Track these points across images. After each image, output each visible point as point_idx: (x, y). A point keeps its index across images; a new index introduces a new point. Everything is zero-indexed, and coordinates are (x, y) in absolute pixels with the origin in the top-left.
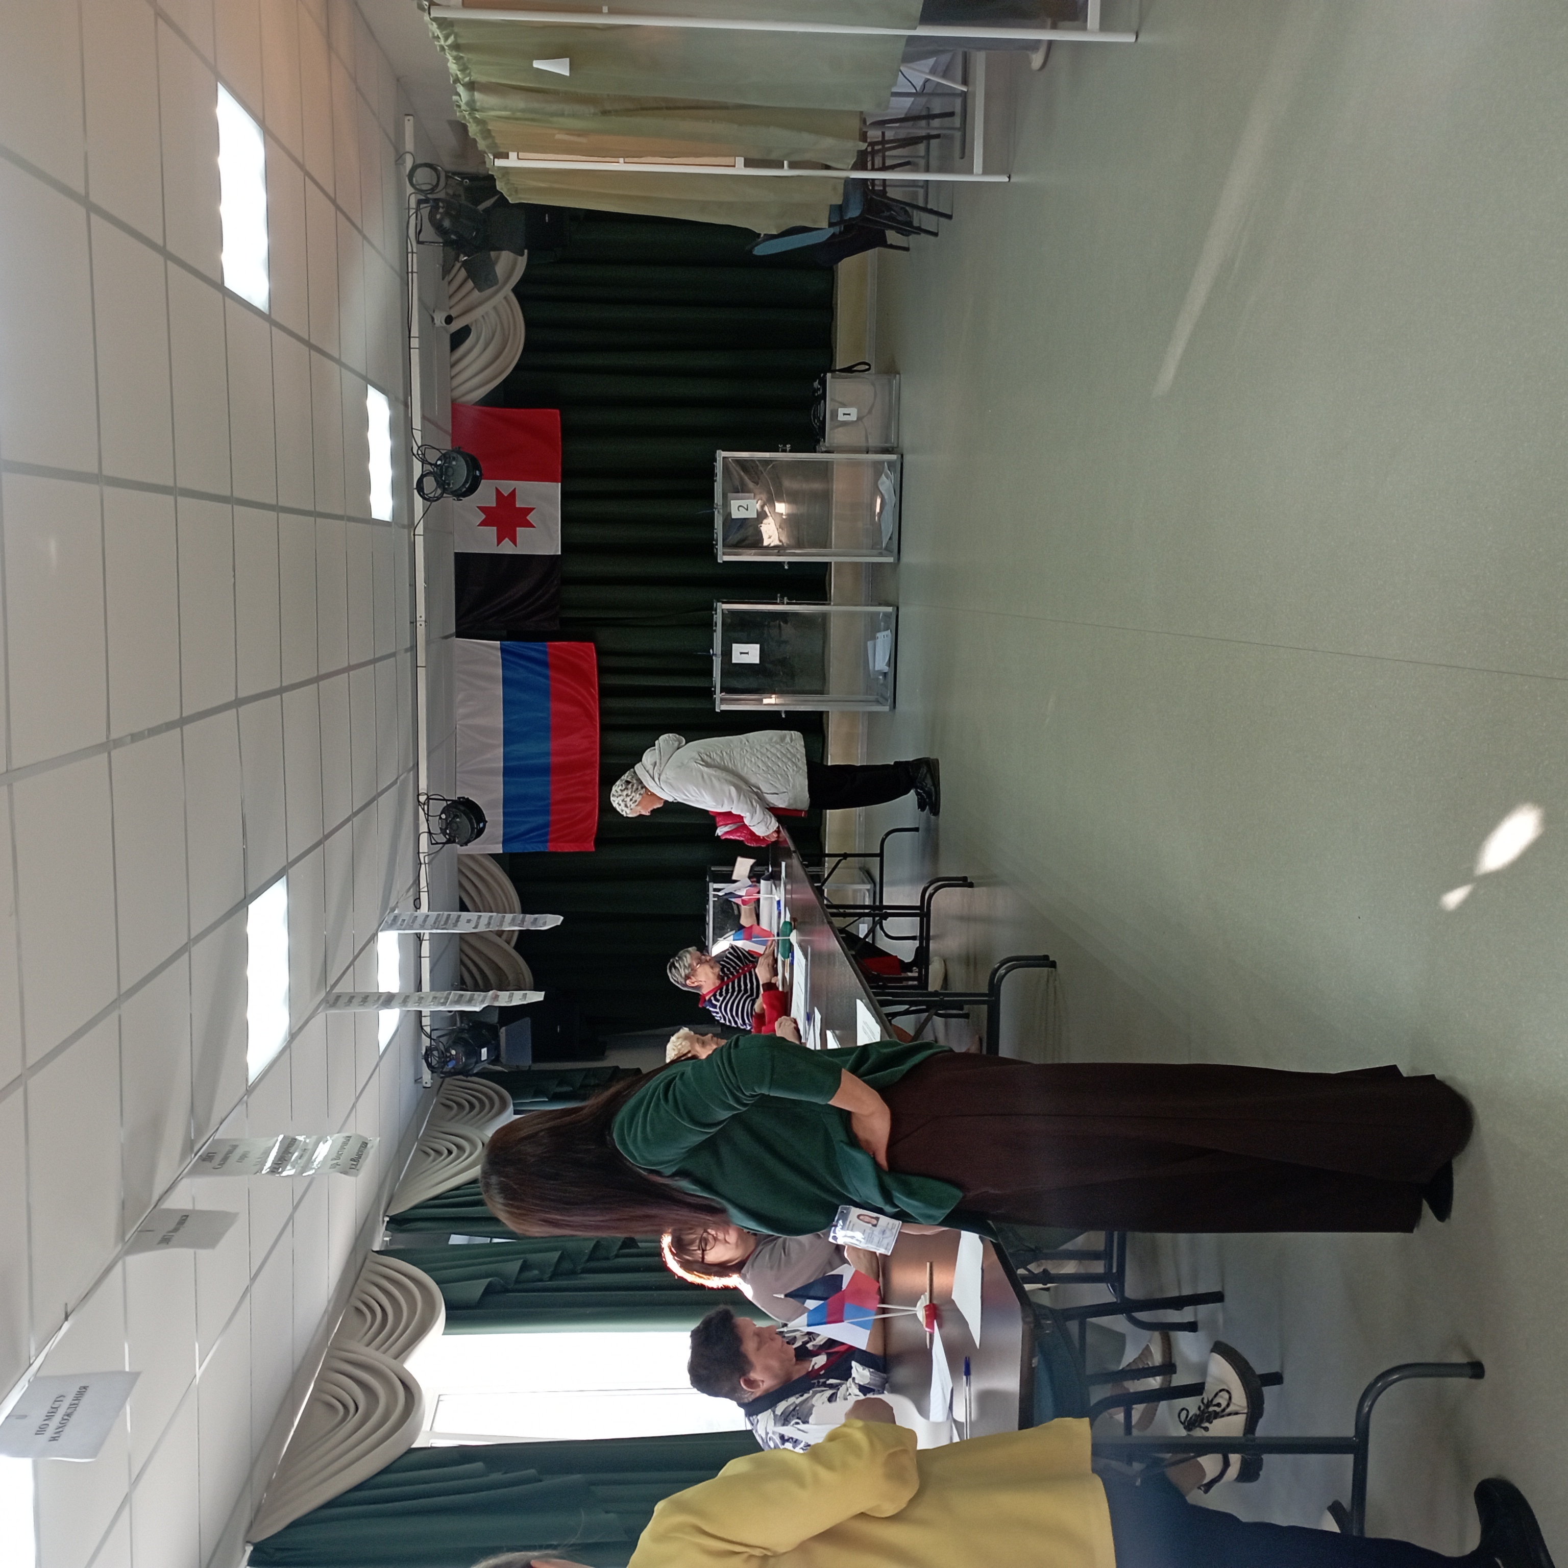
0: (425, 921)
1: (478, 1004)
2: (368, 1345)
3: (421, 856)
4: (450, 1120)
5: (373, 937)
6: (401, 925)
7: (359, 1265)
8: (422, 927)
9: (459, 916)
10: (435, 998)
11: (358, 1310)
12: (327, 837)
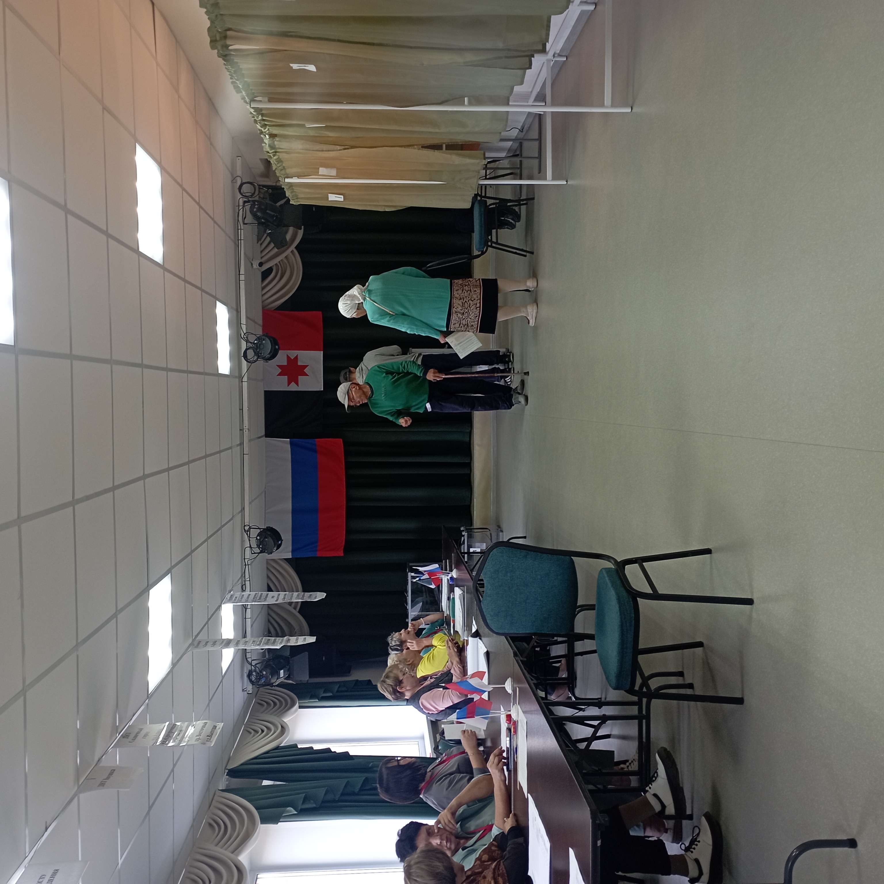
0: (248, 597)
1: (278, 645)
2: (216, 845)
3: (246, 560)
4: (262, 713)
5: (219, 607)
6: (235, 600)
7: (211, 799)
8: (247, 601)
9: (268, 594)
10: (254, 641)
11: (210, 825)
12: (193, 551)
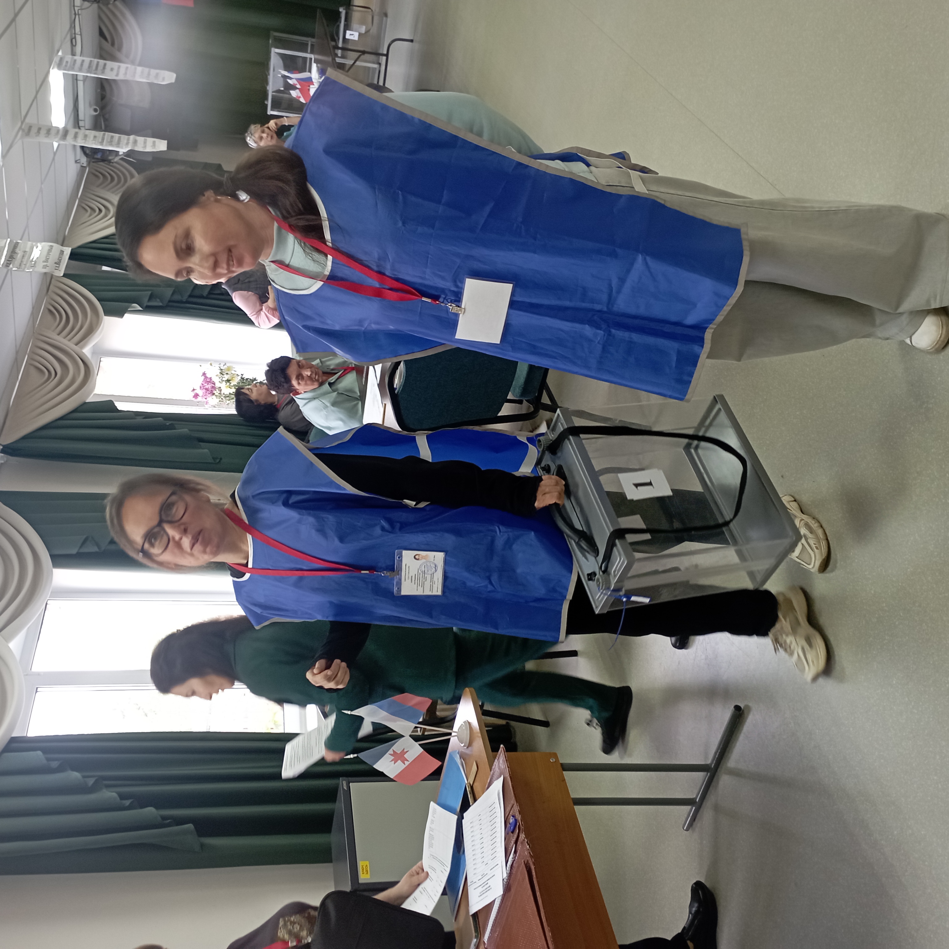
0: (82, 65)
2: (59, 334)
3: (76, 9)
4: (98, 186)
5: (48, 72)
6: (66, 66)
7: (48, 284)
8: (80, 70)
9: (105, 65)
11: (50, 311)
12: (16, 15)
